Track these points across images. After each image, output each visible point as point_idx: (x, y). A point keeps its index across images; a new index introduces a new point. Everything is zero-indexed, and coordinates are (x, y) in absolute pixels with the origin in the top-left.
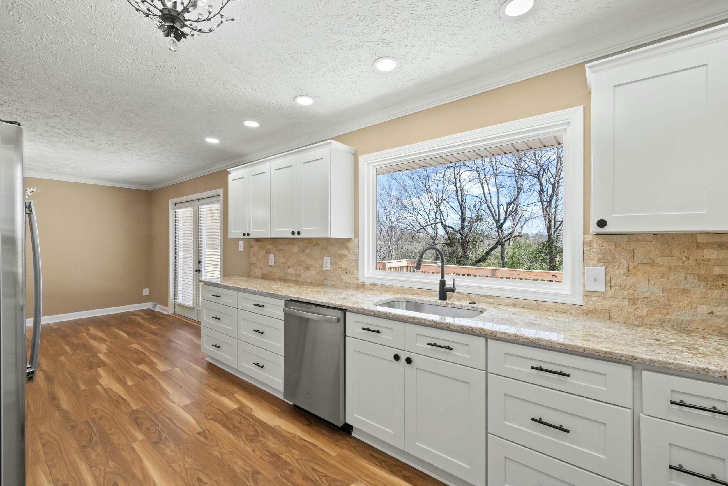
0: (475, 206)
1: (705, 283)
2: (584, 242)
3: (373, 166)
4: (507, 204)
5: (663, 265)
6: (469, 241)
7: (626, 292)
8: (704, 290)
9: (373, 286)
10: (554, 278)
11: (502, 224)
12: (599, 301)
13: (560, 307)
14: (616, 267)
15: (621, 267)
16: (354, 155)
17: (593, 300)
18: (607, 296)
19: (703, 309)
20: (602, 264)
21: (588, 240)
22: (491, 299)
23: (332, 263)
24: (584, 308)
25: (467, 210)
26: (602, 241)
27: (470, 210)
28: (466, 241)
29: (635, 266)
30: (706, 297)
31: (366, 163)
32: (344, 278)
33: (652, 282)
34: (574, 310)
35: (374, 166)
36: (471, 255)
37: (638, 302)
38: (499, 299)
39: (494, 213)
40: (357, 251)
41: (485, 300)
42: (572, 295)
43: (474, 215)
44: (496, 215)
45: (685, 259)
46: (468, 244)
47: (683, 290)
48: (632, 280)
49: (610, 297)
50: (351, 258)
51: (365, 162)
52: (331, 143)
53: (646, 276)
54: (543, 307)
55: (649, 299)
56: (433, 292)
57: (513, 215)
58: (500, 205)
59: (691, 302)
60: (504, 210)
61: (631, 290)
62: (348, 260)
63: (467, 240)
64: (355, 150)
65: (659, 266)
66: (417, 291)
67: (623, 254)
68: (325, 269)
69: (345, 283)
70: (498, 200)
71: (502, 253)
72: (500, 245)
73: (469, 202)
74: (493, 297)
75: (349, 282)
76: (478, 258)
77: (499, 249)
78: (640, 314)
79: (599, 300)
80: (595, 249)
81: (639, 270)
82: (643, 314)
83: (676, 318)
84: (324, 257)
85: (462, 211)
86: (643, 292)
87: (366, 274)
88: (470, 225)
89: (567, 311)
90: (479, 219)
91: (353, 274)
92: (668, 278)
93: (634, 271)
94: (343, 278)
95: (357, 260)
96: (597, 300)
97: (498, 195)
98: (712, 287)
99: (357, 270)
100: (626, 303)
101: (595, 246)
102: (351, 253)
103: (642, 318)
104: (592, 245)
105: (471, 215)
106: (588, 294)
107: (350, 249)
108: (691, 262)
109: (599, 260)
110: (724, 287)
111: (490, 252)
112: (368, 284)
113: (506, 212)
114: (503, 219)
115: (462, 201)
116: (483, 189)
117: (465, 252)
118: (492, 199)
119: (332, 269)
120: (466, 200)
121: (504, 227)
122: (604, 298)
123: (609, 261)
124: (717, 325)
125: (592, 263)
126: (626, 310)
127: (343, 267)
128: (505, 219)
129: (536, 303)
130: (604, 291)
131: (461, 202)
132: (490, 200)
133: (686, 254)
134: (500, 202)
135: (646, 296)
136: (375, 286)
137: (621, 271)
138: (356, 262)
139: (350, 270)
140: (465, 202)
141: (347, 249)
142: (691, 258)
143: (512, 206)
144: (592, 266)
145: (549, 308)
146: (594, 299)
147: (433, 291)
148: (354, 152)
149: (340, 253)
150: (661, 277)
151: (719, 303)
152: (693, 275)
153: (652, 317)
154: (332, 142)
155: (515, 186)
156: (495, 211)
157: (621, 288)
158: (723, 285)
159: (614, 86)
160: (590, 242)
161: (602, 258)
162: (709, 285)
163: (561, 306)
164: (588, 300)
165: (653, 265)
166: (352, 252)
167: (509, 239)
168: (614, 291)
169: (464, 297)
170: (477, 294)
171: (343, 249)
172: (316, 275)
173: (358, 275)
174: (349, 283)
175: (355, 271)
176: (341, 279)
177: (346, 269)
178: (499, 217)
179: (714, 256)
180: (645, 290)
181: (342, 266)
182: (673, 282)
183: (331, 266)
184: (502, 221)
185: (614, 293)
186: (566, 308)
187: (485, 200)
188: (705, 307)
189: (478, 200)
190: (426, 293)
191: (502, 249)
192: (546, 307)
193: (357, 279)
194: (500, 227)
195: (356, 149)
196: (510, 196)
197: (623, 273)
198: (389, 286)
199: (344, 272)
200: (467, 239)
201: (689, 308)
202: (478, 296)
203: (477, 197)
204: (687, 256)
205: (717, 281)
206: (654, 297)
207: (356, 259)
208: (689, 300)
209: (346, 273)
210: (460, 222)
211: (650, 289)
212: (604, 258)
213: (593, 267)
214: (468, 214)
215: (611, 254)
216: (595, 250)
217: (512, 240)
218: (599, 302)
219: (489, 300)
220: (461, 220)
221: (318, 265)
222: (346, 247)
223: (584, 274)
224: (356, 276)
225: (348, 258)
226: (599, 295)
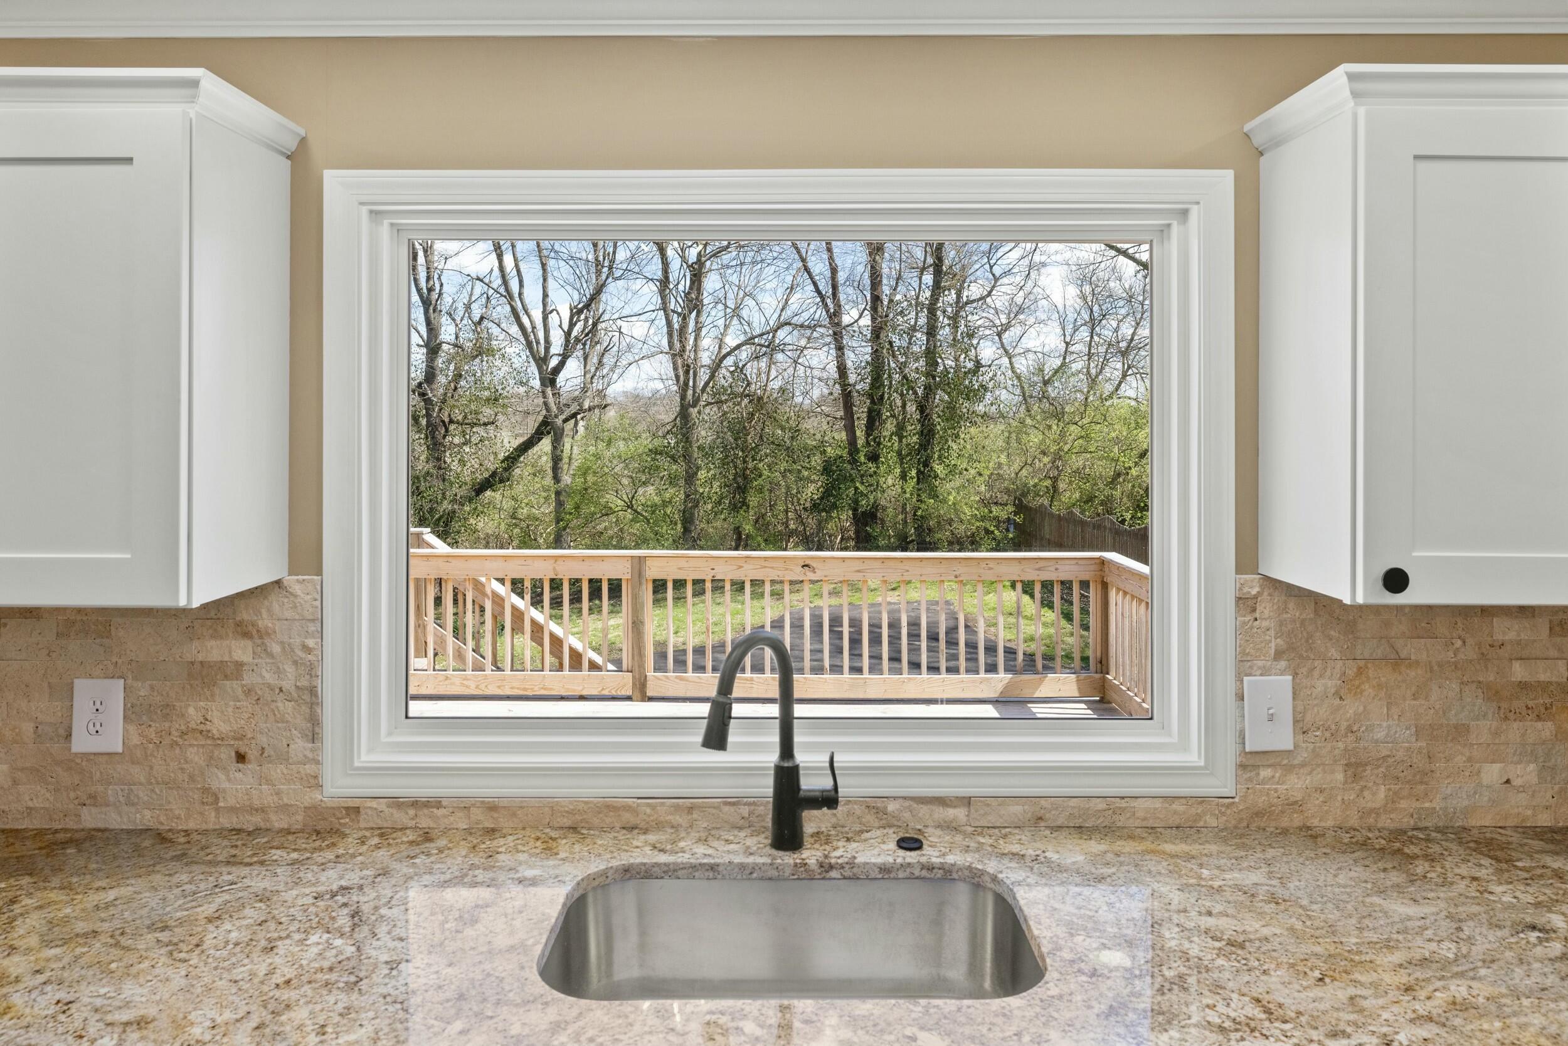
0: (468, 307)
1: (1495, 704)
2: (1239, 599)
3: (392, 225)
4: (571, 310)
5: (1417, 662)
6: (451, 421)
7: (1341, 745)
8: (1495, 724)
9: (412, 812)
10: (808, 573)
11: (557, 370)
12: (1276, 779)
13: (1175, 812)
14: (1316, 673)
15: (1328, 673)
16: (288, 157)
17: (1261, 777)
18: (1296, 762)
19: (1492, 773)
20: (1283, 664)
21: (1249, 593)
22: (955, 807)
23: (132, 714)
24: (1241, 808)
25: (445, 320)
26: (1284, 598)
27: (454, 320)
28: (443, 422)
29: (1359, 668)
30: (1497, 741)
31: (365, 210)
32: (226, 785)
33: (1395, 711)
34: (1212, 814)
35: (397, 229)
36: (455, 466)
37: (1365, 771)
38: (988, 805)
39: (532, 337)
40: (311, 643)
41: (936, 816)
42: (1205, 768)
43: (467, 337)
44: (538, 343)
45: (1459, 643)
46: (447, 430)
47: (1456, 727)
48: (1352, 707)
49: (1303, 765)
50: (269, 677)
51: (362, 204)
52: (194, 83)
53: (1382, 694)
54: (1128, 815)
55: (1391, 760)
56: (726, 809)
57: (584, 345)
58: (551, 312)
59: (1470, 759)
60: (560, 326)
61: (1351, 738)
62: (248, 691)
63: (447, 420)
64: (299, 135)
65: (1410, 666)
66: (648, 811)
67: (1332, 633)
68: (82, 743)
69: (232, 810)
70: (545, 296)
71: (556, 460)
72: (549, 433)
73: (451, 292)
74: (967, 801)
75: (257, 803)
76: (479, 477)
77: (546, 444)
78: (1369, 805)
79: (1277, 775)
80: (1265, 619)
81: (1368, 678)
82: (1377, 805)
83: (1443, 805)
84: (76, 681)
85: (428, 322)
86: (1377, 741)
87: (365, 757)
88: (455, 369)
89: (1195, 821)
90: (482, 350)
91: (284, 758)
92: (1427, 698)
93: (1357, 683)
94: (215, 785)
95: (312, 691)
96: (1273, 777)
97: (545, 280)
98: (1509, 715)
99: (314, 735)
100: (1340, 777)
101: (1266, 612)
102: (271, 655)
103: (1374, 815)
104: (1259, 608)
105: (457, 337)
106: (1251, 762)
107: (263, 634)
108: (1470, 653)
109: (1278, 655)
110: (1530, 712)
111: (519, 456)
112: (382, 805)
113: (568, 334)
114: (559, 355)
115: (430, 290)
116: (500, 257)
117: (439, 459)
118: (526, 291)
119: (135, 740)
120: (442, 285)
121: (561, 379)
122: (1289, 769)
123: (1301, 657)
124: (1516, 810)
125: (1260, 663)
126: (1339, 798)
127: (219, 725)
128: (565, 357)
129: (1104, 806)
130: (1292, 748)
131: (425, 291)
132: (520, 294)
133: (1460, 632)
134: (549, 300)
135: (1385, 753)
136: (426, 811)
137: (1329, 683)
138: (310, 696)
139: (263, 740)
140: (440, 294)
141: (247, 635)
142: (1470, 641)
143: (583, 317)
144: (1259, 672)
145: (1145, 819)
146: (1265, 773)
147: (726, 804)
148: (292, 144)
149: (200, 657)
150: (1415, 697)
151: (1520, 754)
152: (1474, 686)
153: (1396, 809)
154: (203, 84)
155: (591, 257)
156: (534, 328)
157: (1328, 734)
158: (1528, 708)
159: (1416, 157)
160: (1256, 597)
161: (1285, 647)
162: (1502, 711)
163: (1177, 806)
164: (1250, 780)
165: (1398, 662)
166: (276, 649)
167: (574, 415)
168: (1311, 746)
169: (858, 812)
170: (905, 798)
171: (215, 636)
172: (15, 782)
173: (318, 762)
174: (262, 810)
175: (300, 746)
176: (206, 790)
177: (242, 737)
178: (547, 349)
179: (1511, 635)
180: (1380, 735)
181: (208, 726)
182: (1437, 707)
183: (132, 728)
184: (554, 362)
185: (1314, 750)
186: (1193, 811)
187: (502, 290)
188: (1497, 767)
189: (479, 288)
190: (695, 816)
191: (555, 448)
192: (1137, 815)
193: (315, 782)
194: (550, 380)
195: (303, 132)
196: (579, 285)
197: (1333, 690)
198: (504, 803)
199: (226, 754)
200: (446, 414)
201: (1467, 774)
202: (907, 803)
203: (481, 281)
204: (1463, 634)
205: (1518, 698)
206: (1400, 754)
207: (303, 682)
208: (1468, 754)
209: (241, 758)
210: (424, 358)
211: (1392, 732)
212: (1291, 648)
213: (1261, 675)
214: (447, 333)
215: (1305, 634)
216: (1265, 624)
217: (582, 419)
218: (1278, 783)
219: (951, 813)
220: (424, 350)
221: (28, 728)
222: (239, 624)
223: (1241, 697)
224: (309, 769)
225: (249, 679)
226: (1278, 760)
